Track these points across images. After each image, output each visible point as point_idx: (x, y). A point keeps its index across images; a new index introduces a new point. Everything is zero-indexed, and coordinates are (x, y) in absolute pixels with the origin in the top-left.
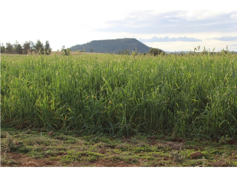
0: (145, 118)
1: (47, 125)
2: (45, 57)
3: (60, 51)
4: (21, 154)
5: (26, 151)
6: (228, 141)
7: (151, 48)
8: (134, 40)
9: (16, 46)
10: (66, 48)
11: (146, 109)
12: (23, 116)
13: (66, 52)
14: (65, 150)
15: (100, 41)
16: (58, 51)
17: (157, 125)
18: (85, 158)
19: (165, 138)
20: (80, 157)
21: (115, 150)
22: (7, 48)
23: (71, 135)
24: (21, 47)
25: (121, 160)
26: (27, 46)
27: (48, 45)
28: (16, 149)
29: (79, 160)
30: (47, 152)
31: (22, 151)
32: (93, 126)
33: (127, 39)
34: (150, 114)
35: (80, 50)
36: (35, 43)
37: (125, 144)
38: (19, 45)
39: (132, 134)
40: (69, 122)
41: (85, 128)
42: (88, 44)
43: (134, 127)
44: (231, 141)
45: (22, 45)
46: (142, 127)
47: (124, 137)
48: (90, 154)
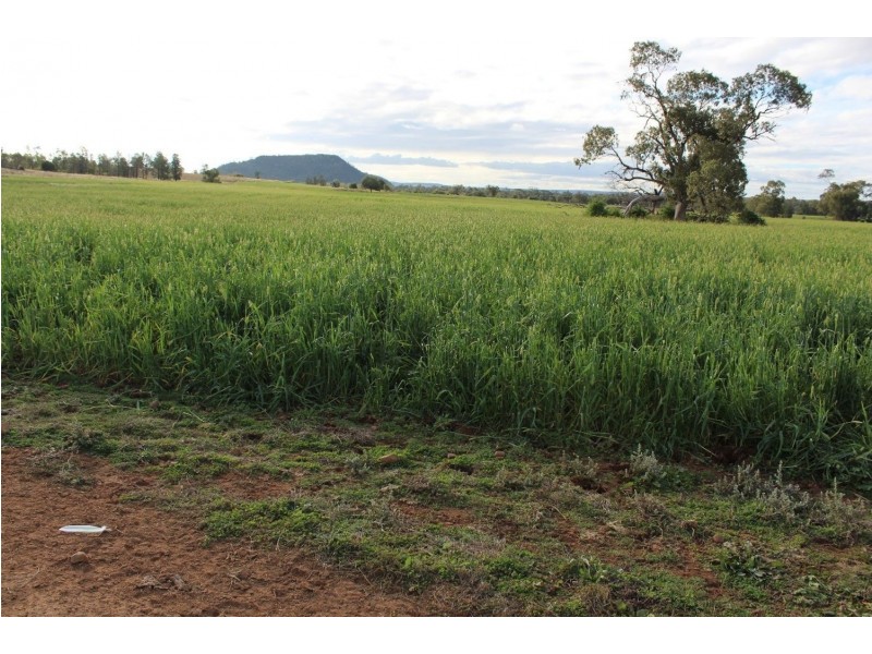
0: (318, 375)
1: (150, 381)
2: (171, 184)
3: (199, 172)
4: (98, 459)
5: (107, 452)
6: (448, 426)
7: (364, 174)
8: (336, 159)
9: (116, 160)
10: (210, 168)
11: (319, 362)
12: (110, 361)
13: (211, 176)
14: (174, 449)
15: (274, 157)
16: (196, 172)
17: (338, 388)
18: (205, 467)
19: (349, 416)
20: (197, 466)
21: (261, 447)
22: (100, 165)
23: (190, 405)
24: (126, 163)
25: (265, 473)
26: (138, 161)
27: (176, 162)
28: (90, 446)
29: (195, 474)
30: (143, 454)
31: (100, 452)
32: (229, 388)
33: (323, 155)
34: (327, 370)
35: (236, 173)
36: (153, 157)
37: (278, 433)
38: (123, 160)
39: (295, 404)
40: (188, 378)
41: (215, 390)
42: (251, 161)
43: (299, 391)
44: (453, 423)
45: (129, 159)
46: (313, 390)
47: (280, 410)
48: (215, 461)
